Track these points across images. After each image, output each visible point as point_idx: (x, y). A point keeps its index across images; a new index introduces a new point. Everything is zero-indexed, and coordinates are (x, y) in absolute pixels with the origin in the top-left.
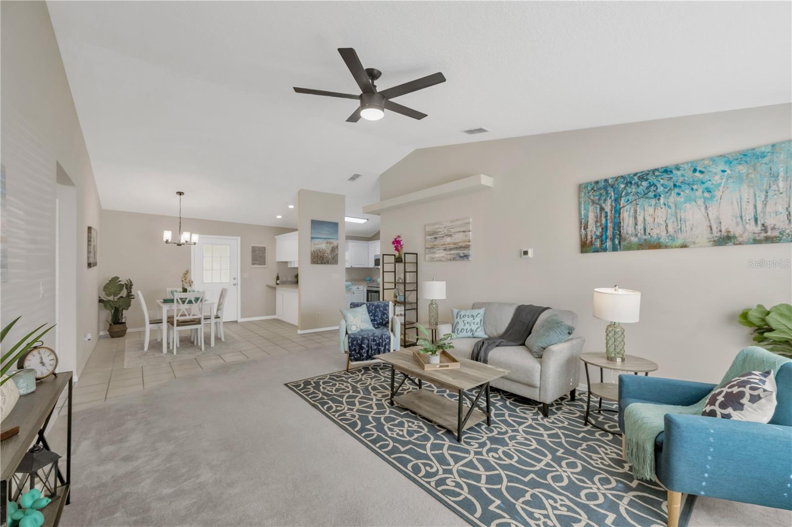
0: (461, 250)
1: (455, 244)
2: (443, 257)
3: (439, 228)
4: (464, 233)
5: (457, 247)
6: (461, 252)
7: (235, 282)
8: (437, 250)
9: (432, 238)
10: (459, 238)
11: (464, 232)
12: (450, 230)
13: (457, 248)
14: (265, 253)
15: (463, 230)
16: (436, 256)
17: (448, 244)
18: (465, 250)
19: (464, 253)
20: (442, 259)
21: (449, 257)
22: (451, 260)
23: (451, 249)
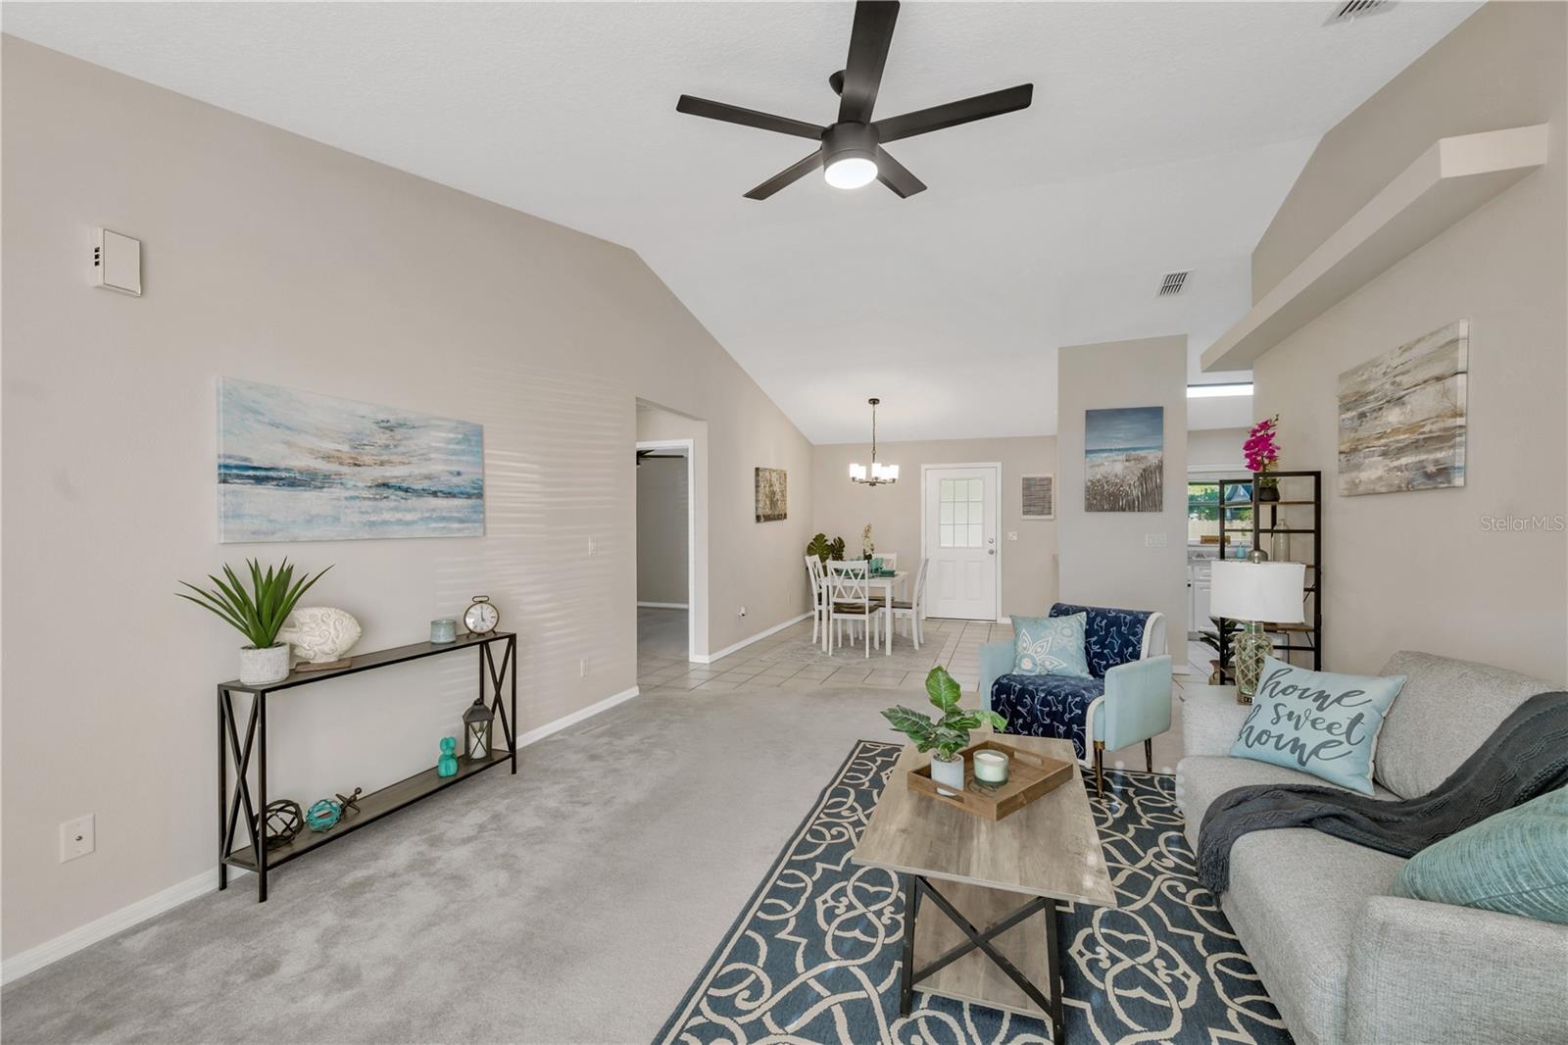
0: (1429, 452)
1: (1412, 428)
2: (1380, 478)
3: (1369, 380)
4: (1439, 386)
5: (1417, 441)
6: (1430, 457)
7: (992, 547)
8: (1365, 458)
9: (1352, 419)
10: (1423, 404)
11: (1438, 379)
12: (1398, 379)
13: (1416, 446)
14: (1049, 490)
15: (1437, 371)
16: (1364, 476)
17: (1396, 431)
18: (1441, 449)
19: (1436, 462)
20: (1379, 488)
21: (1398, 478)
22: (1399, 490)
23: (1401, 451)
